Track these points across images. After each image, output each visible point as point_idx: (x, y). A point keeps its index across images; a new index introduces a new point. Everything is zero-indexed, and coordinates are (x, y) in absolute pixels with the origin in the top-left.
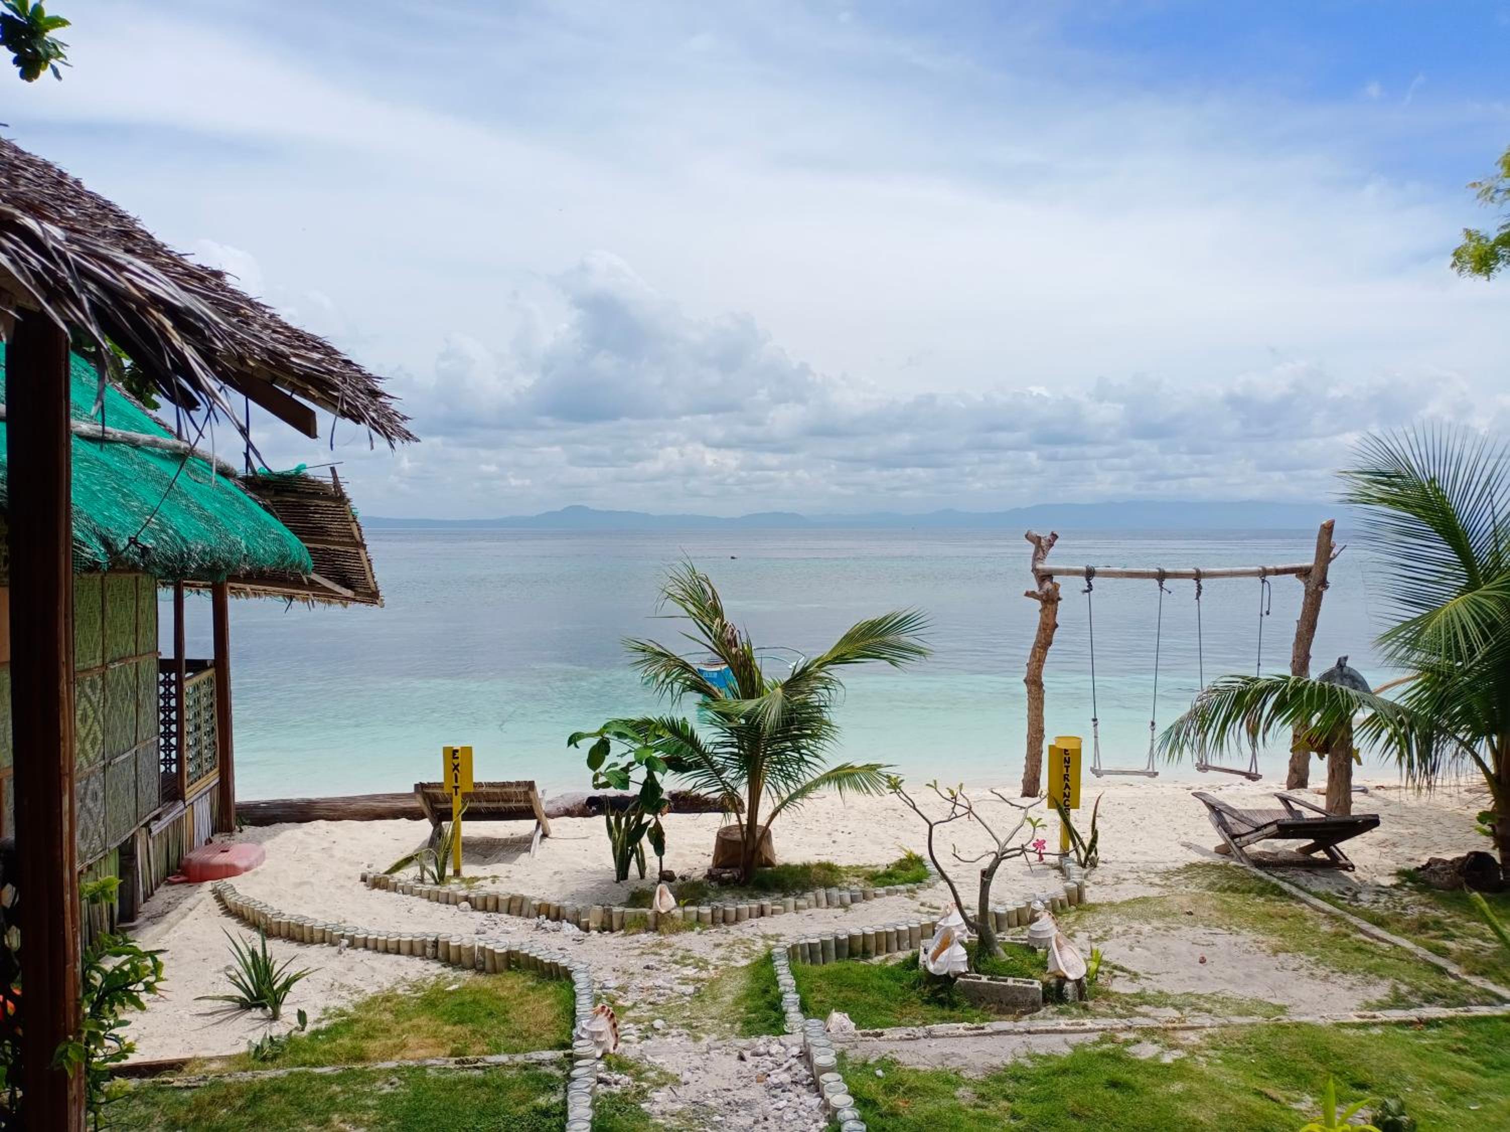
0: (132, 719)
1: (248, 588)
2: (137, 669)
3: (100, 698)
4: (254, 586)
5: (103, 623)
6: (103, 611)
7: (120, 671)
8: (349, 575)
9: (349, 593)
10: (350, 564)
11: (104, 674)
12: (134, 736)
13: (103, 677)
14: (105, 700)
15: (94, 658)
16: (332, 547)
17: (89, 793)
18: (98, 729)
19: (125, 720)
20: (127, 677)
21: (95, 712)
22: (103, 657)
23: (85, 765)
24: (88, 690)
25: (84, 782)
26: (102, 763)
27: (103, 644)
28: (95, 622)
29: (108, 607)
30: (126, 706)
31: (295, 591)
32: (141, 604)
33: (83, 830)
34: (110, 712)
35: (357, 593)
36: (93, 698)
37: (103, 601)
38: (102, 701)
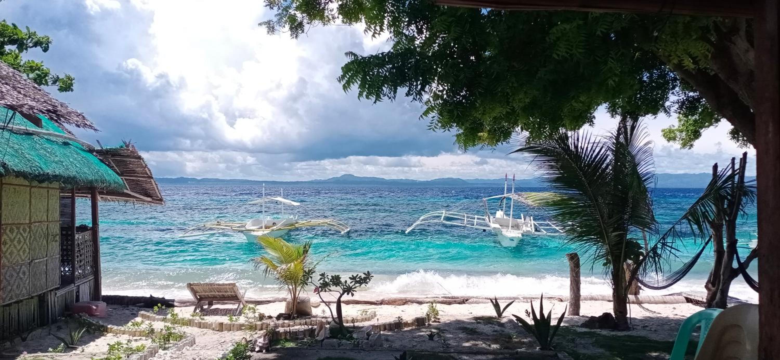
0: (45, 246)
1: (109, 197)
2: (47, 227)
3: (27, 236)
4: (111, 197)
5: (30, 206)
6: (30, 202)
7: (38, 227)
8: (149, 191)
9: (149, 199)
10: (148, 186)
11: (30, 226)
12: (45, 253)
13: (30, 227)
14: (31, 237)
15: (25, 219)
16: (140, 179)
17: (21, 271)
18: (26, 247)
19: (41, 246)
20: (42, 229)
21: (25, 240)
22: (30, 220)
23: (20, 260)
24: (22, 232)
25: (19, 267)
26: (29, 261)
27: (30, 215)
28: (26, 205)
29: (33, 200)
30: (41, 241)
31: (128, 199)
32: (50, 201)
33: (17, 286)
34: (33, 242)
35: (153, 199)
36: (24, 235)
37: (30, 198)
38: (29, 237)
